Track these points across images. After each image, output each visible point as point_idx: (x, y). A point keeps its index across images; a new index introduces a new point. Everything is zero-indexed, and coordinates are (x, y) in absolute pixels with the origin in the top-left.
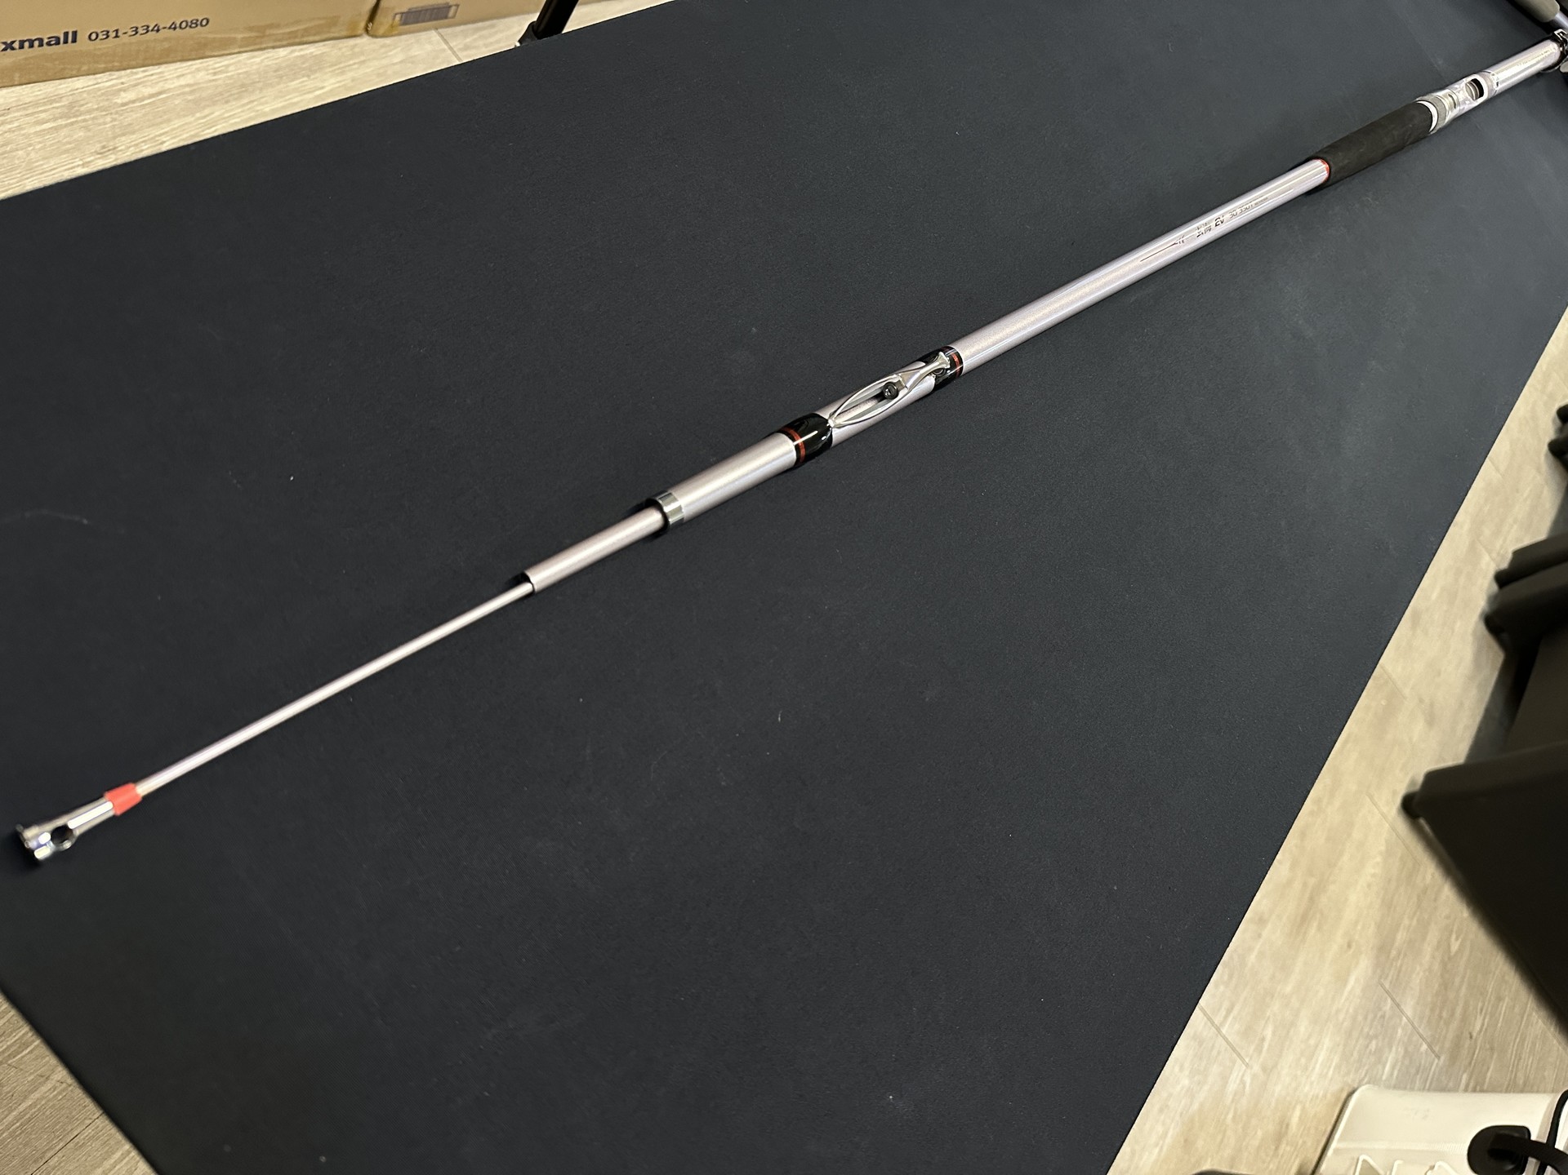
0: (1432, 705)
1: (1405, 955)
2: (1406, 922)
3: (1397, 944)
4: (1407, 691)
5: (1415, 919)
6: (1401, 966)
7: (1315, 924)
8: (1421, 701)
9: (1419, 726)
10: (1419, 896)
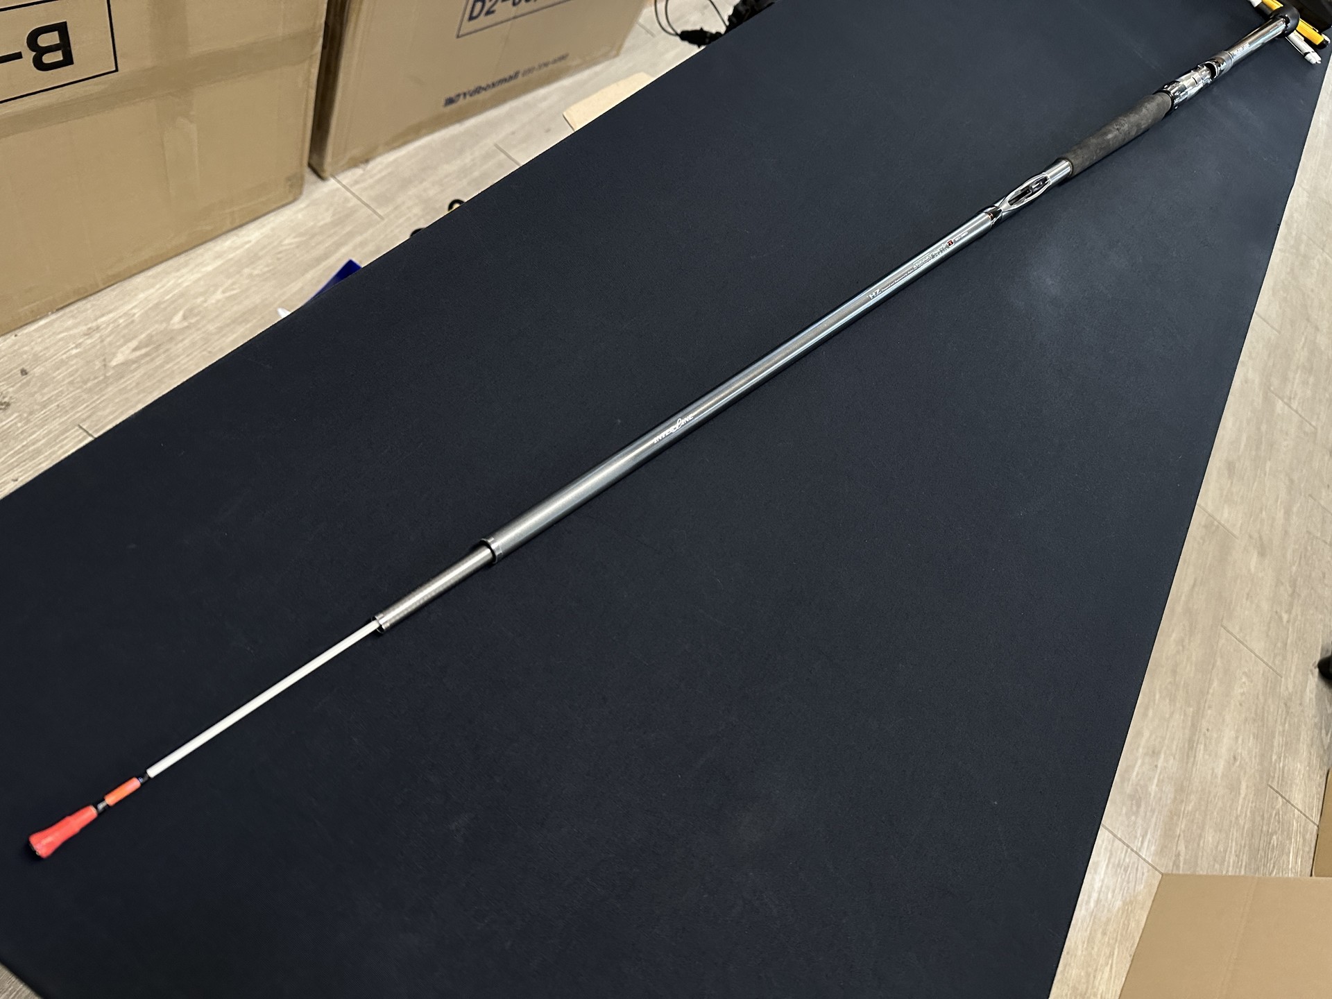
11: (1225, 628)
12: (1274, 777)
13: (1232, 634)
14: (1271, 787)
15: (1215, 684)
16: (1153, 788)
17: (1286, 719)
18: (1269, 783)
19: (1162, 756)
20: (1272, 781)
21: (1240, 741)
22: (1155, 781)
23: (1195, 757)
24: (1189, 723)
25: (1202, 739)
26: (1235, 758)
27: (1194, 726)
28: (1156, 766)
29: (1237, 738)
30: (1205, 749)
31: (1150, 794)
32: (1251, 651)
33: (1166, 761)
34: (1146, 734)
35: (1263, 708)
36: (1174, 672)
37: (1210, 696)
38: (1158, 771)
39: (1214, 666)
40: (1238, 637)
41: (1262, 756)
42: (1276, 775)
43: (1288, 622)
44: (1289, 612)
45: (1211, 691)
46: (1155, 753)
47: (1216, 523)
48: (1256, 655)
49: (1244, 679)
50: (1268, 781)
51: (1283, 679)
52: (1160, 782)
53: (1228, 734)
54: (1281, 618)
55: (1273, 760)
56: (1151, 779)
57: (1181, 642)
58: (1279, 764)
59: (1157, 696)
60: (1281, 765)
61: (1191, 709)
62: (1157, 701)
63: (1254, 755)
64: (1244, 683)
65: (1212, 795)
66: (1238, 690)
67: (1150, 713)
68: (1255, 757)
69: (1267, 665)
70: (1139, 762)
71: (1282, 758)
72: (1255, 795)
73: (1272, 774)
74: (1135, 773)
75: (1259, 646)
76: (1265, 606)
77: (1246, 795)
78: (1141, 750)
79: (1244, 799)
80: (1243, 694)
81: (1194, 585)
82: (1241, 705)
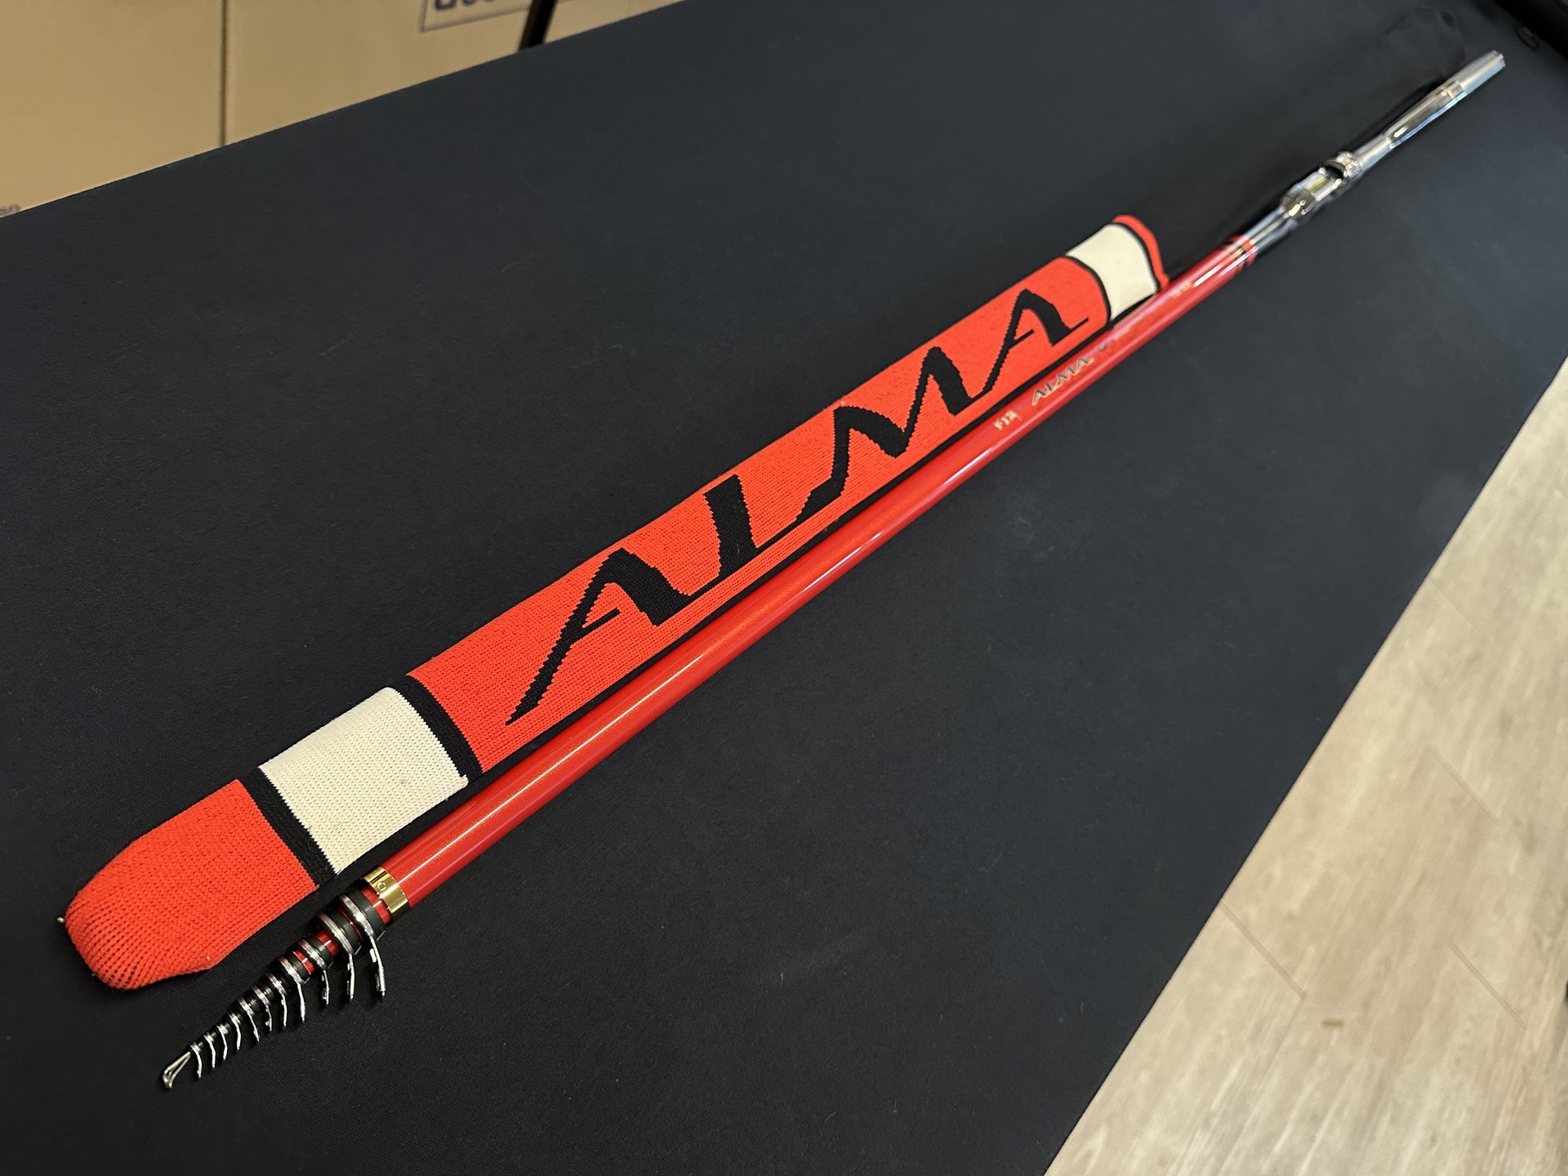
0: (1531, 826)
1: (1510, 1146)
2: (1508, 1102)
3: (1497, 1134)
4: (1497, 813)
5: (1520, 1102)
6: (1505, 1161)
7: (1386, 1118)
8: (1517, 823)
9: (1515, 855)
10: (1524, 1069)
17: (1520, 1090)
19: (1326, 1124)
21: (1446, 1115)
29: (1442, 1110)
33: (1330, 1129)
34: (1308, 1089)
43: (1551, 949)
44: (1554, 935)
47: (1469, 798)
49: (1469, 1025)
51: (1527, 1033)
53: (1432, 1101)
54: (1540, 943)
55: (1491, 1148)
58: (1500, 1154)
60: (1502, 1156)
67: (1321, 1059)
69: (1507, 1006)
71: (1506, 1146)
75: (1498, 978)
76: (1521, 923)
81: (1420, 882)
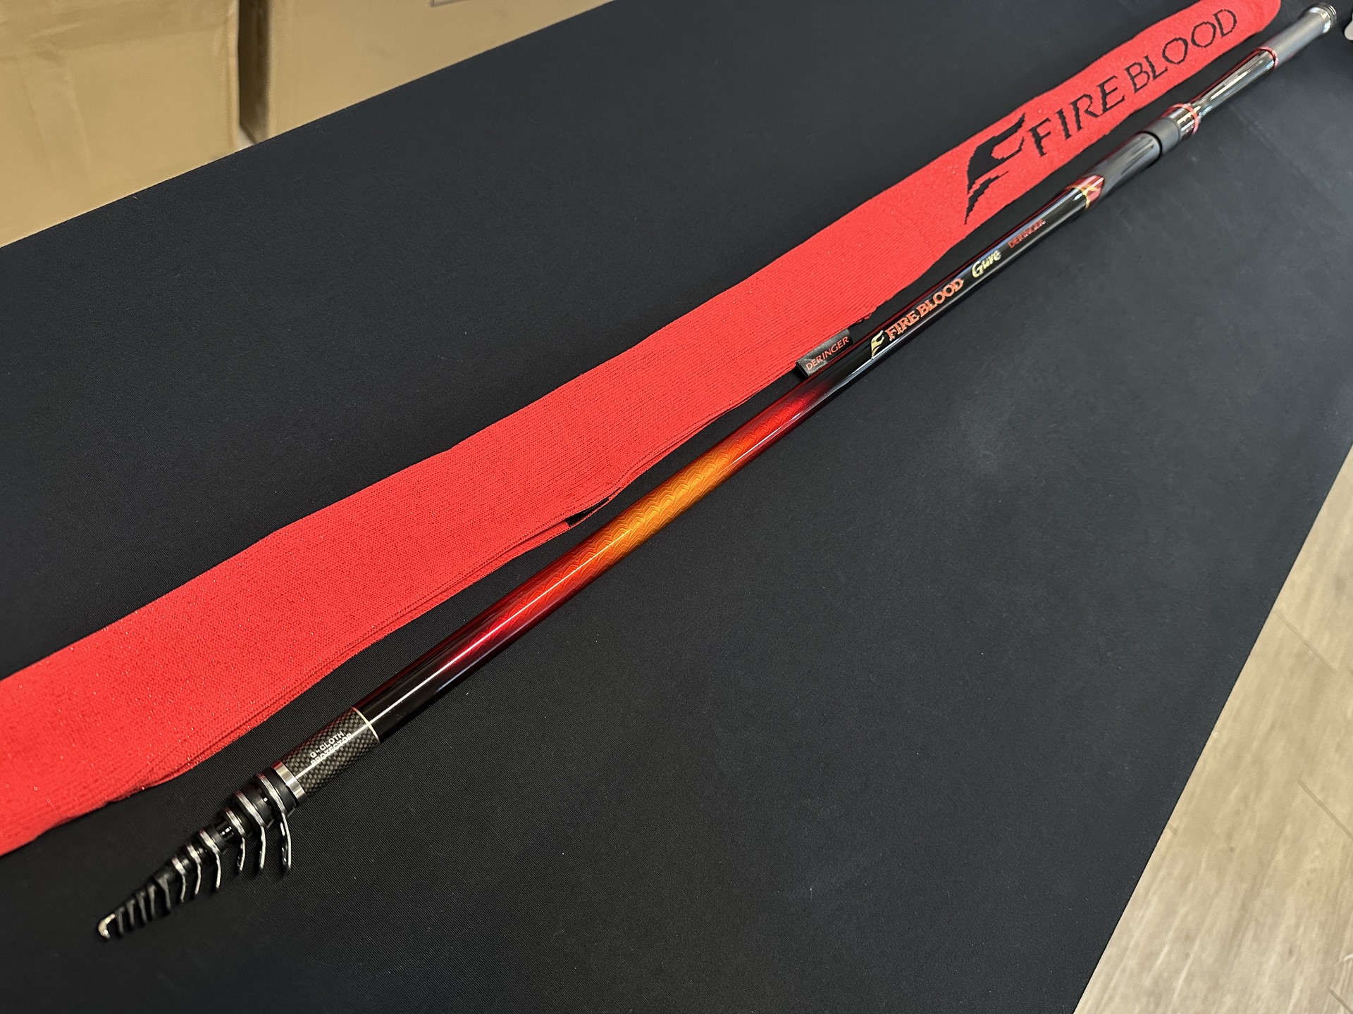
11: (1304, 787)
12: (1338, 981)
13: (1310, 793)
14: (1332, 993)
15: (1280, 856)
16: (1180, 983)
18: (1332, 988)
20: (1335, 986)
22: (1183, 975)
23: (1240, 946)
24: (1239, 903)
25: (1253, 924)
26: (1291, 952)
27: (1244, 907)
28: (1187, 956)
30: (1255, 938)
31: (1174, 991)
32: (1333, 817)
35: (1338, 891)
36: (1229, 837)
37: (1270, 871)
38: (1190, 962)
39: (1281, 832)
40: (1319, 797)
41: (1327, 952)
42: (1341, 980)
45: (1273, 864)
46: (1187, 938)
48: (1338, 823)
50: (1330, 984)
52: (1190, 978)
56: (1178, 972)
57: (1244, 798)
59: (1203, 865)
61: (1245, 886)
62: (1201, 872)
63: (1316, 949)
64: (1317, 857)
65: (1254, 998)
66: (1308, 865)
68: (1318, 952)
70: (1166, 949)
72: (1310, 1001)
73: (1336, 976)
74: (1159, 962)
77: (1299, 1001)
78: (1171, 934)
79: (1295, 1006)
80: (1313, 871)
82: (1309, 883)
